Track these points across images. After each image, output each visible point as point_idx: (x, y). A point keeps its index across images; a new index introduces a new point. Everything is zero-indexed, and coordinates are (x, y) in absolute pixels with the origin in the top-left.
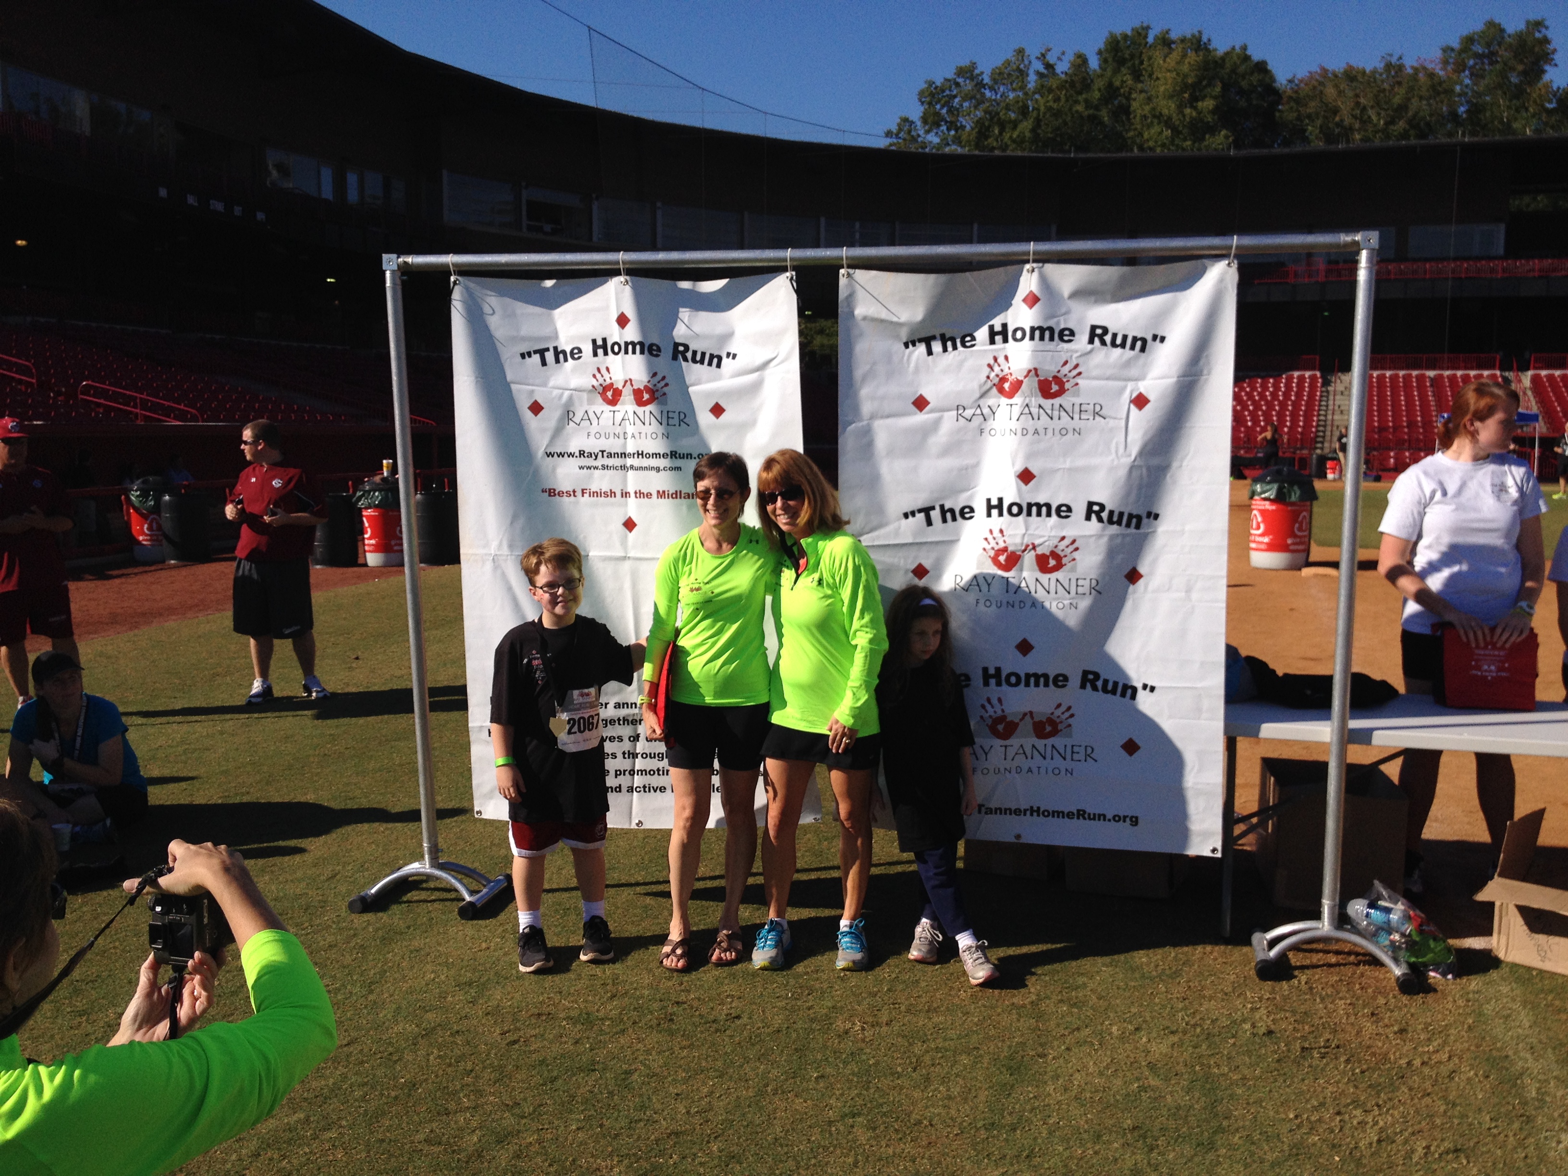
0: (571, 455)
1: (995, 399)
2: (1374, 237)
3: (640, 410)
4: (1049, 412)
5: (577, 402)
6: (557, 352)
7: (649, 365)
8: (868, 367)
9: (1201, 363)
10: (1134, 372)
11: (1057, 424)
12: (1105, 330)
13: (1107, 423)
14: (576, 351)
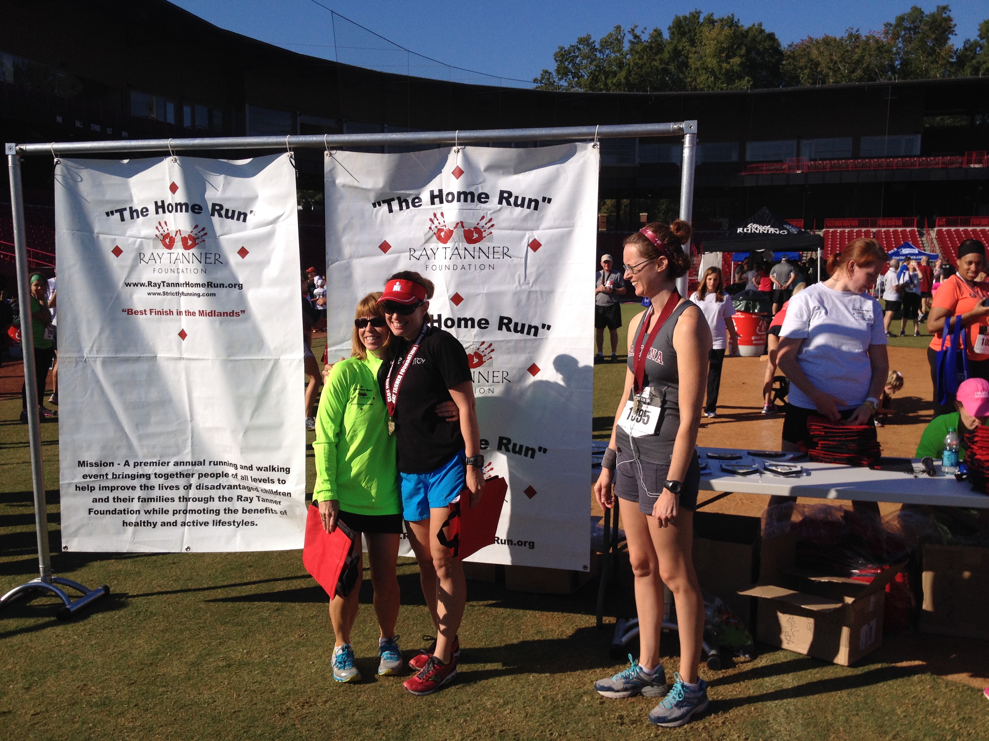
0: (142, 285)
1: (435, 244)
2: (694, 125)
3: (186, 252)
4: (472, 253)
5: (145, 246)
6: (132, 211)
7: (193, 220)
8: (347, 221)
9: (576, 217)
10: (530, 224)
11: (477, 262)
12: (510, 194)
13: (513, 261)
14: (144, 210)
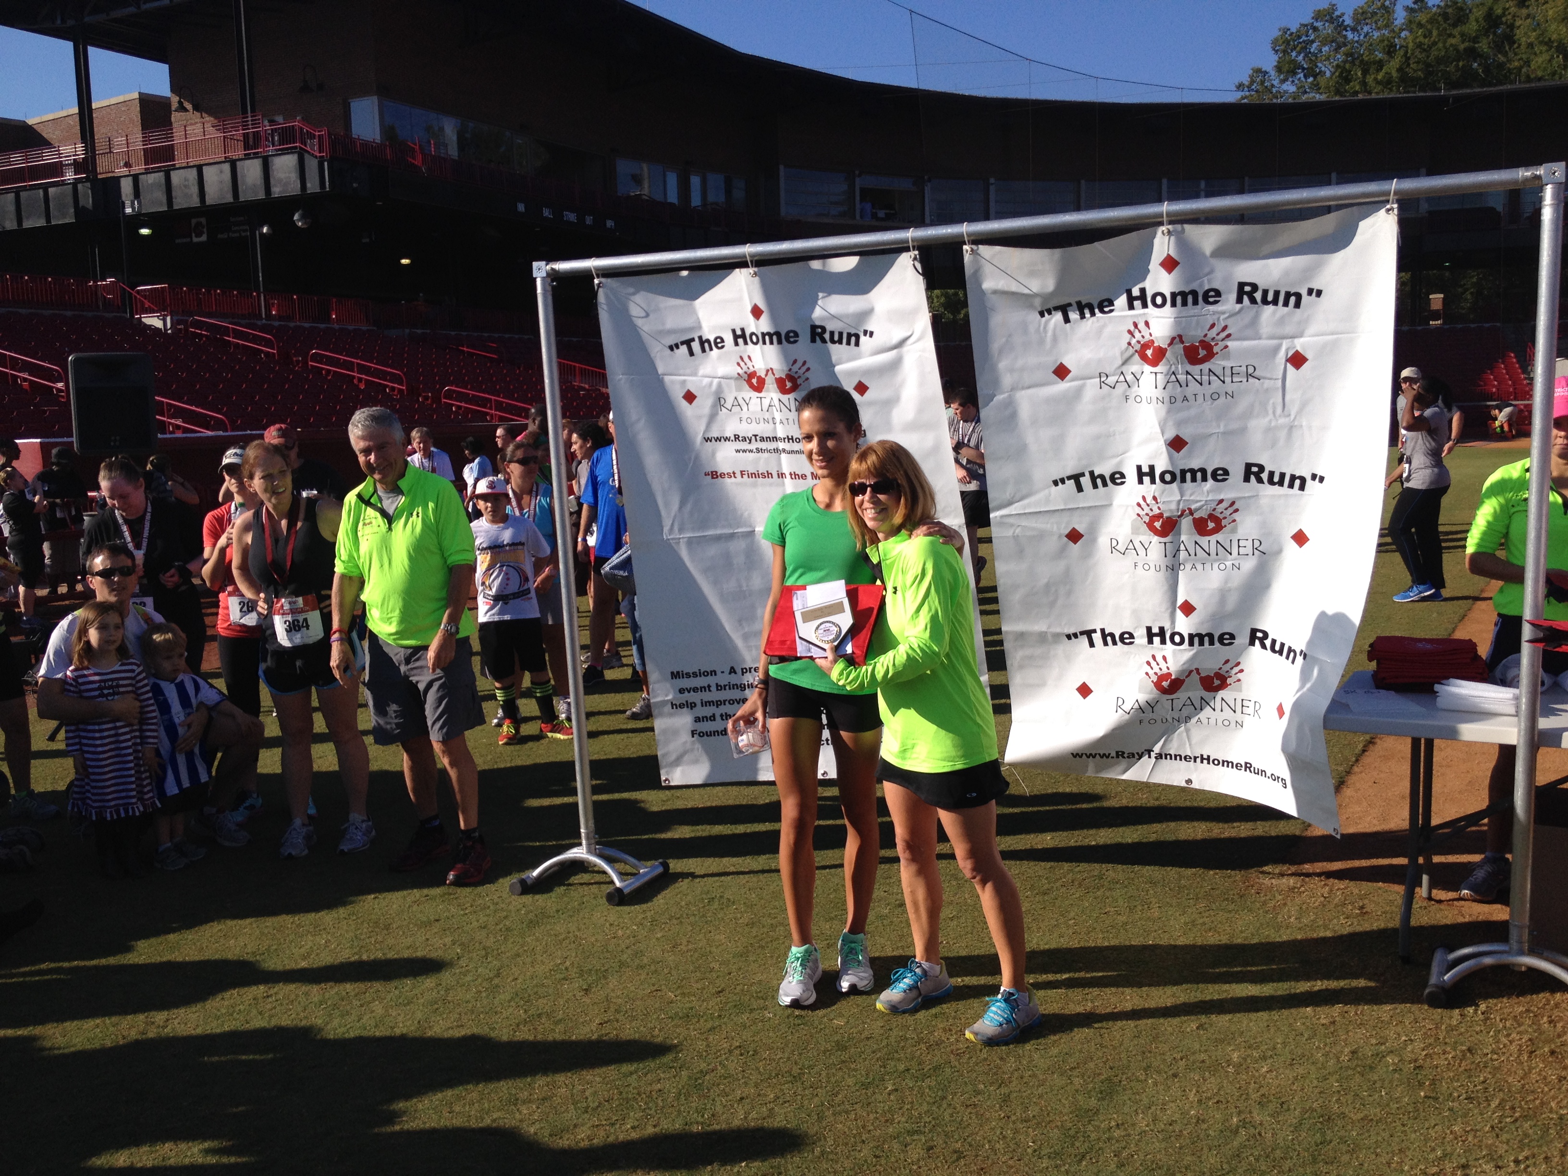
0: (727, 439)
1: (1138, 367)
2: (1560, 169)
3: (785, 398)
4: (1198, 378)
5: (726, 390)
6: (702, 342)
7: (789, 353)
8: (1004, 340)
10: (1290, 329)
11: (1206, 390)
12: (1255, 287)
13: (1262, 384)
14: (719, 340)
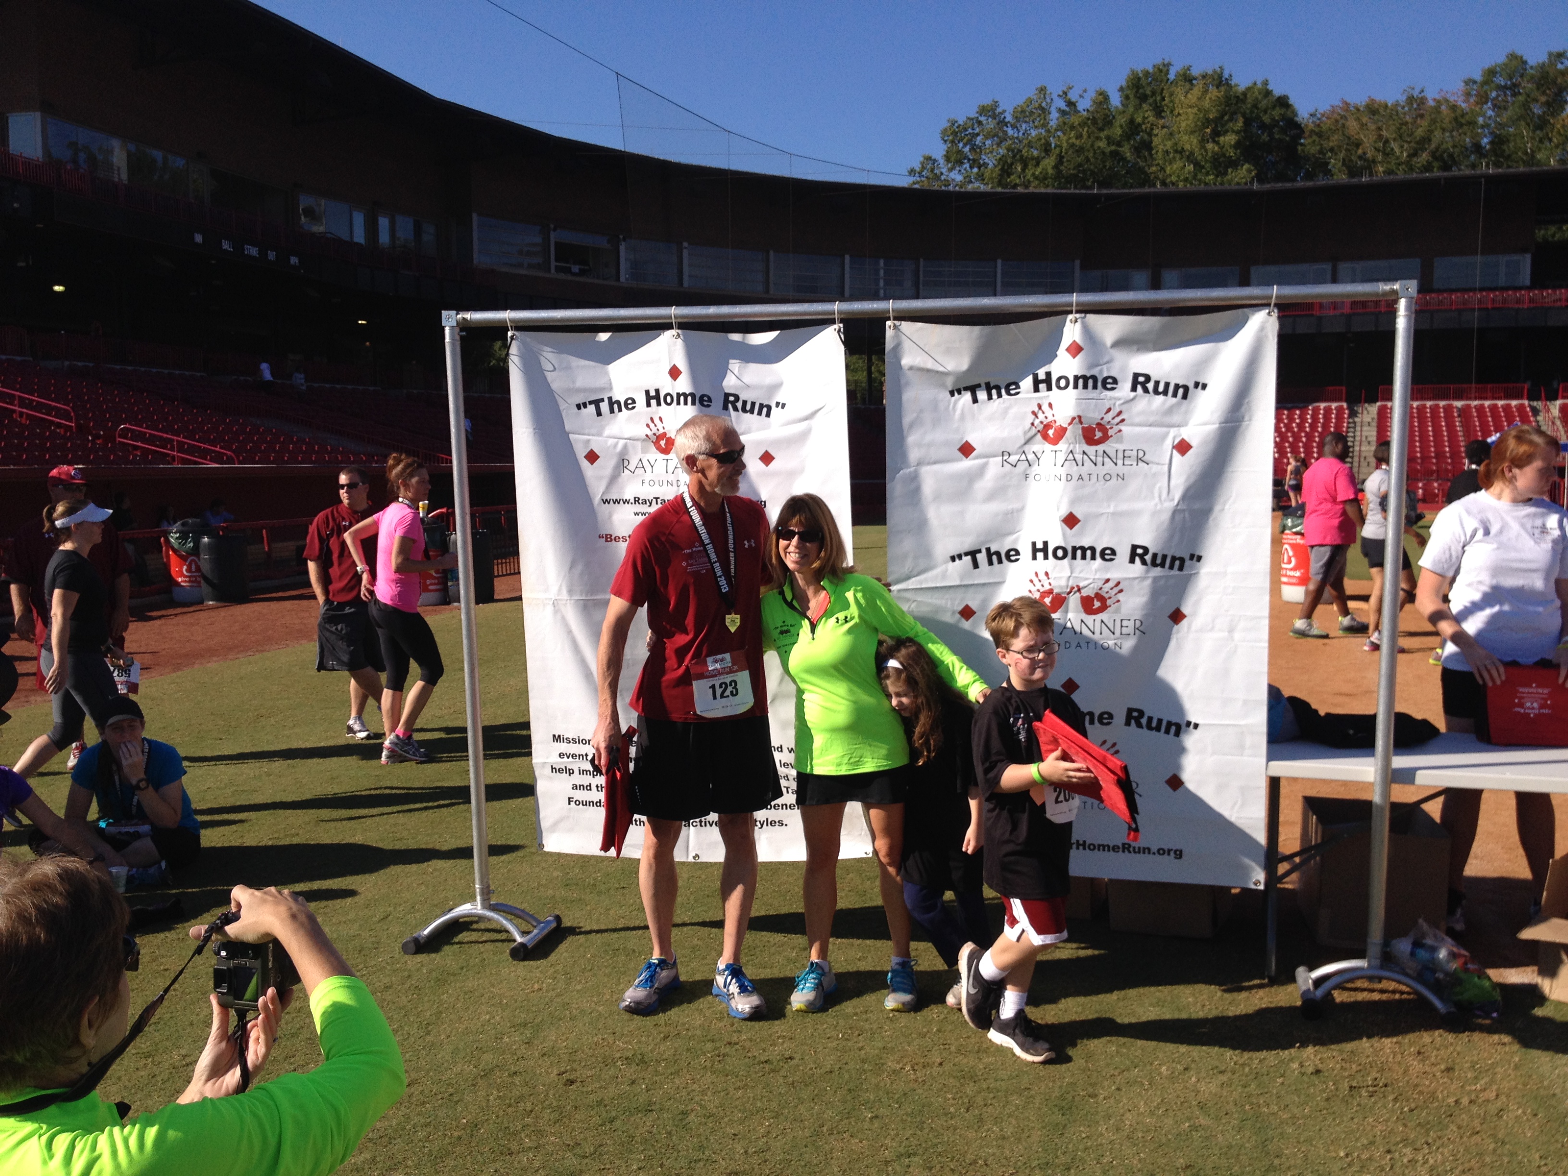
0: (624, 503)
1: (1039, 445)
2: (1413, 286)
4: (1093, 458)
5: (631, 451)
6: (611, 403)
8: (915, 415)
9: (1243, 409)
10: (1176, 418)
11: (1101, 470)
12: (1148, 378)
13: (1151, 469)
14: (630, 401)
